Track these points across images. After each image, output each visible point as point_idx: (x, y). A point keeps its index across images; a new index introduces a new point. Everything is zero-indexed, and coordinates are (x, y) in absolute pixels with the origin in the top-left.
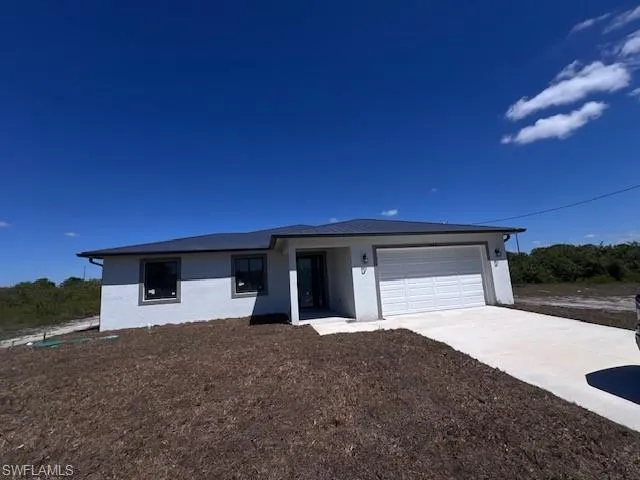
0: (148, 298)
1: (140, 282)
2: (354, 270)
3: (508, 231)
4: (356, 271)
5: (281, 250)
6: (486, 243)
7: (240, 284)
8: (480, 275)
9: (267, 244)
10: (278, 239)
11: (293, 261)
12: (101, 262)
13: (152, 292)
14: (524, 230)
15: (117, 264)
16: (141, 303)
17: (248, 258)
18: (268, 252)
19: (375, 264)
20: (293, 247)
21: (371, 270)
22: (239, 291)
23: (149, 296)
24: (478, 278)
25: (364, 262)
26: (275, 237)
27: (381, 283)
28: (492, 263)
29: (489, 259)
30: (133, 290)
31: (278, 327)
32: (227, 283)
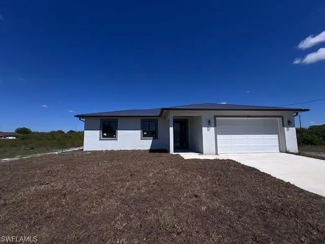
0: (103, 137)
1: (100, 130)
2: (203, 128)
3: (297, 111)
4: (204, 129)
5: (165, 118)
6: (282, 117)
7: (145, 133)
8: (277, 135)
9: (158, 114)
10: (165, 111)
11: (171, 122)
12: (84, 120)
13: (105, 134)
14: (308, 110)
15: (90, 121)
16: (100, 140)
17: (150, 121)
18: (158, 118)
19: (215, 126)
20: (172, 115)
21: (212, 129)
22: (144, 136)
23: (104, 136)
24: (276, 136)
25: (209, 124)
26: (163, 109)
27: (218, 136)
28: (285, 128)
29: (283, 126)
30: (97, 133)
31: (163, 154)
32: (138, 133)
